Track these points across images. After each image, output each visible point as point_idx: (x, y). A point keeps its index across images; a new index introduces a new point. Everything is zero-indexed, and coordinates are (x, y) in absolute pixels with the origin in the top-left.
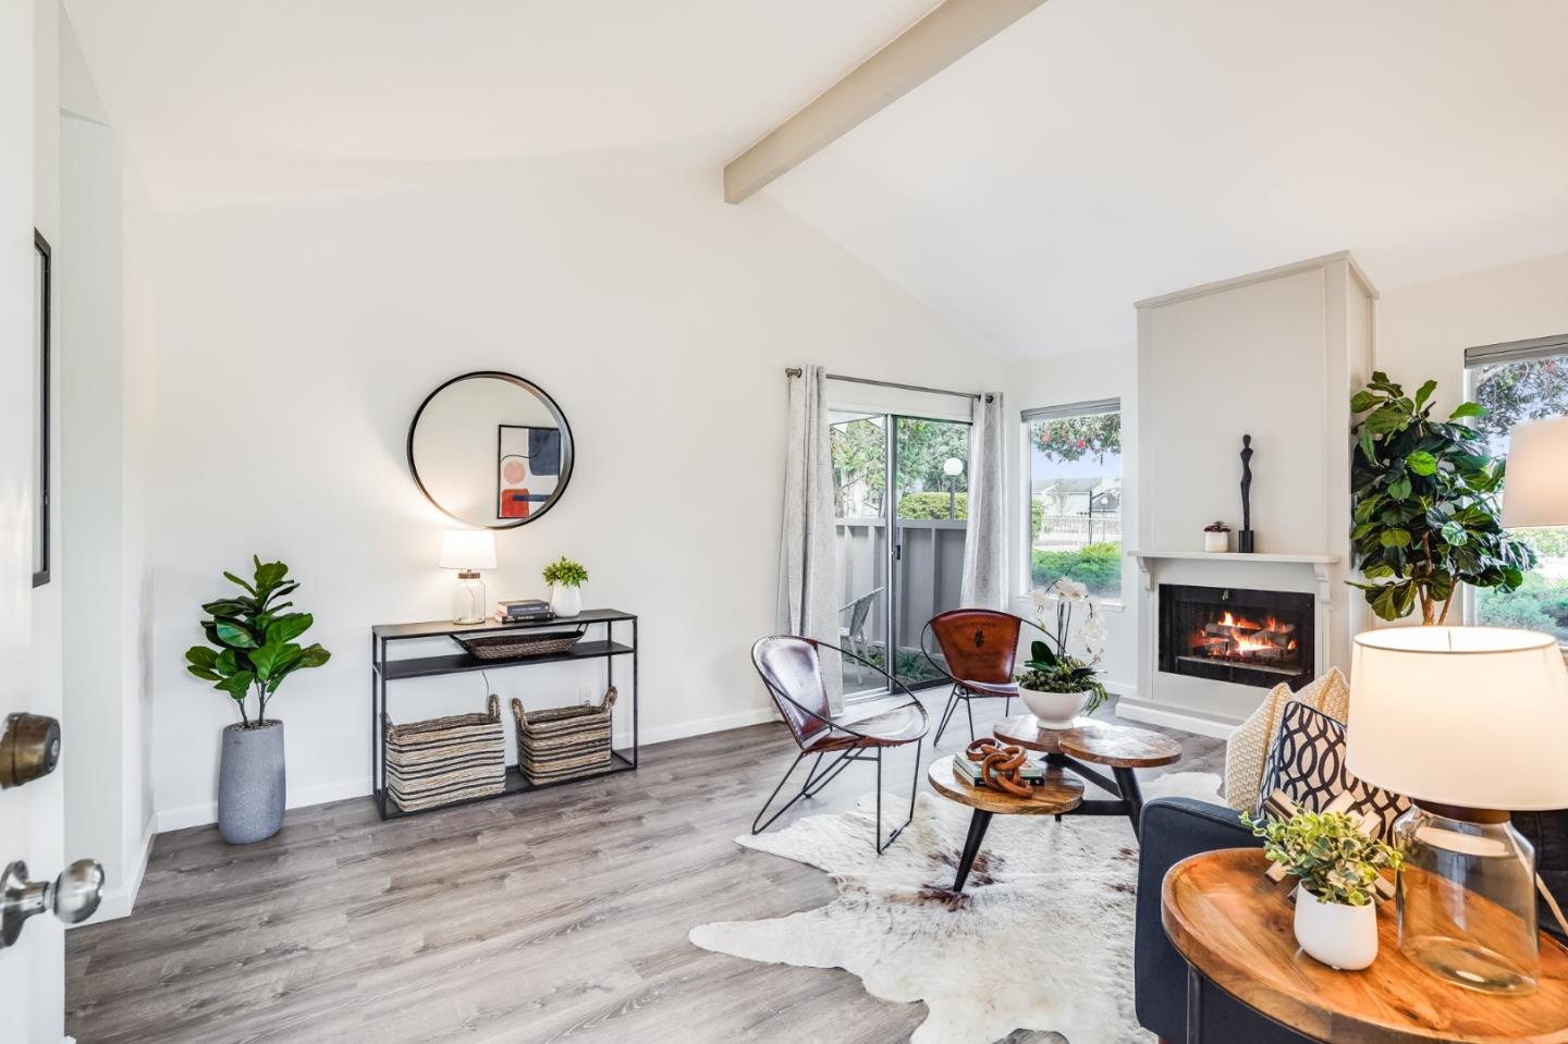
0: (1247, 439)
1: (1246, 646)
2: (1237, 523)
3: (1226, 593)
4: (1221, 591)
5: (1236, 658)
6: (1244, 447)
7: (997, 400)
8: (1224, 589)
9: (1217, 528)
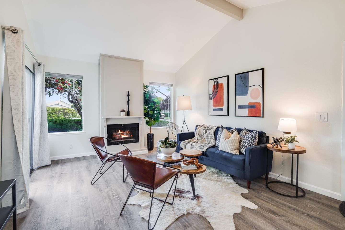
0: (128, 92)
1: (123, 136)
2: (126, 110)
3: (122, 125)
4: (121, 125)
5: (122, 139)
6: (128, 94)
7: (42, 65)
8: (122, 124)
9: (123, 111)
